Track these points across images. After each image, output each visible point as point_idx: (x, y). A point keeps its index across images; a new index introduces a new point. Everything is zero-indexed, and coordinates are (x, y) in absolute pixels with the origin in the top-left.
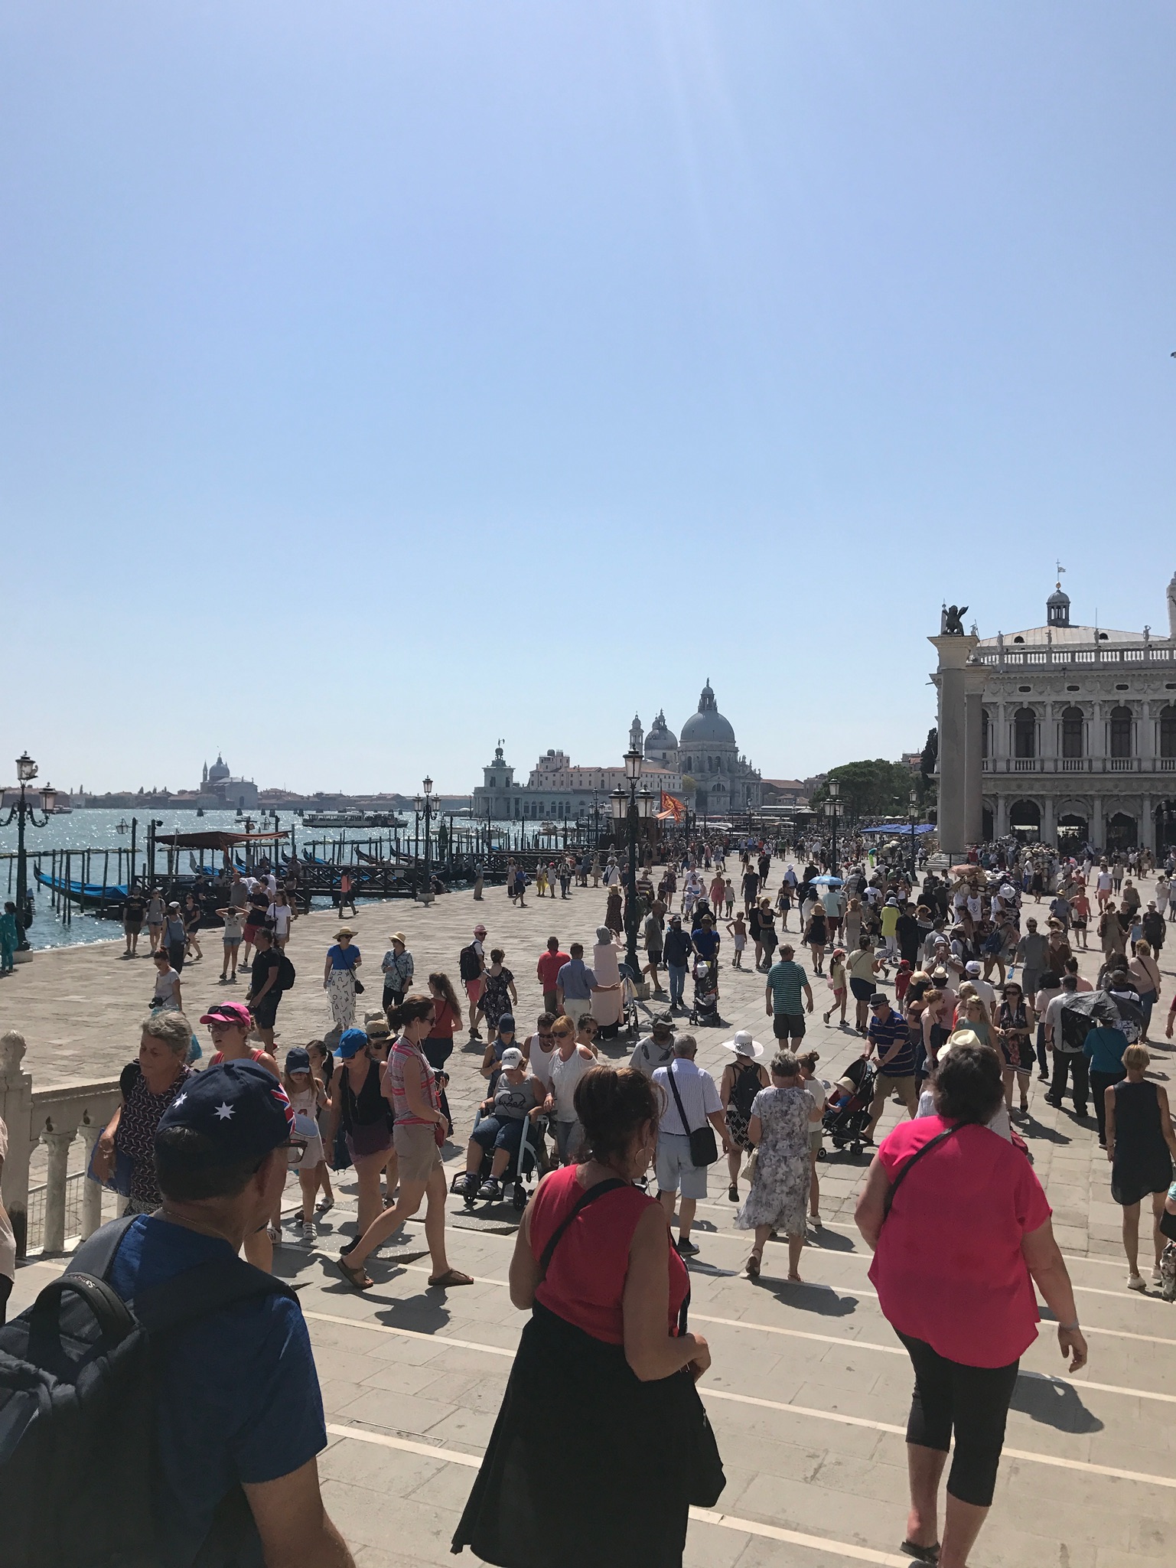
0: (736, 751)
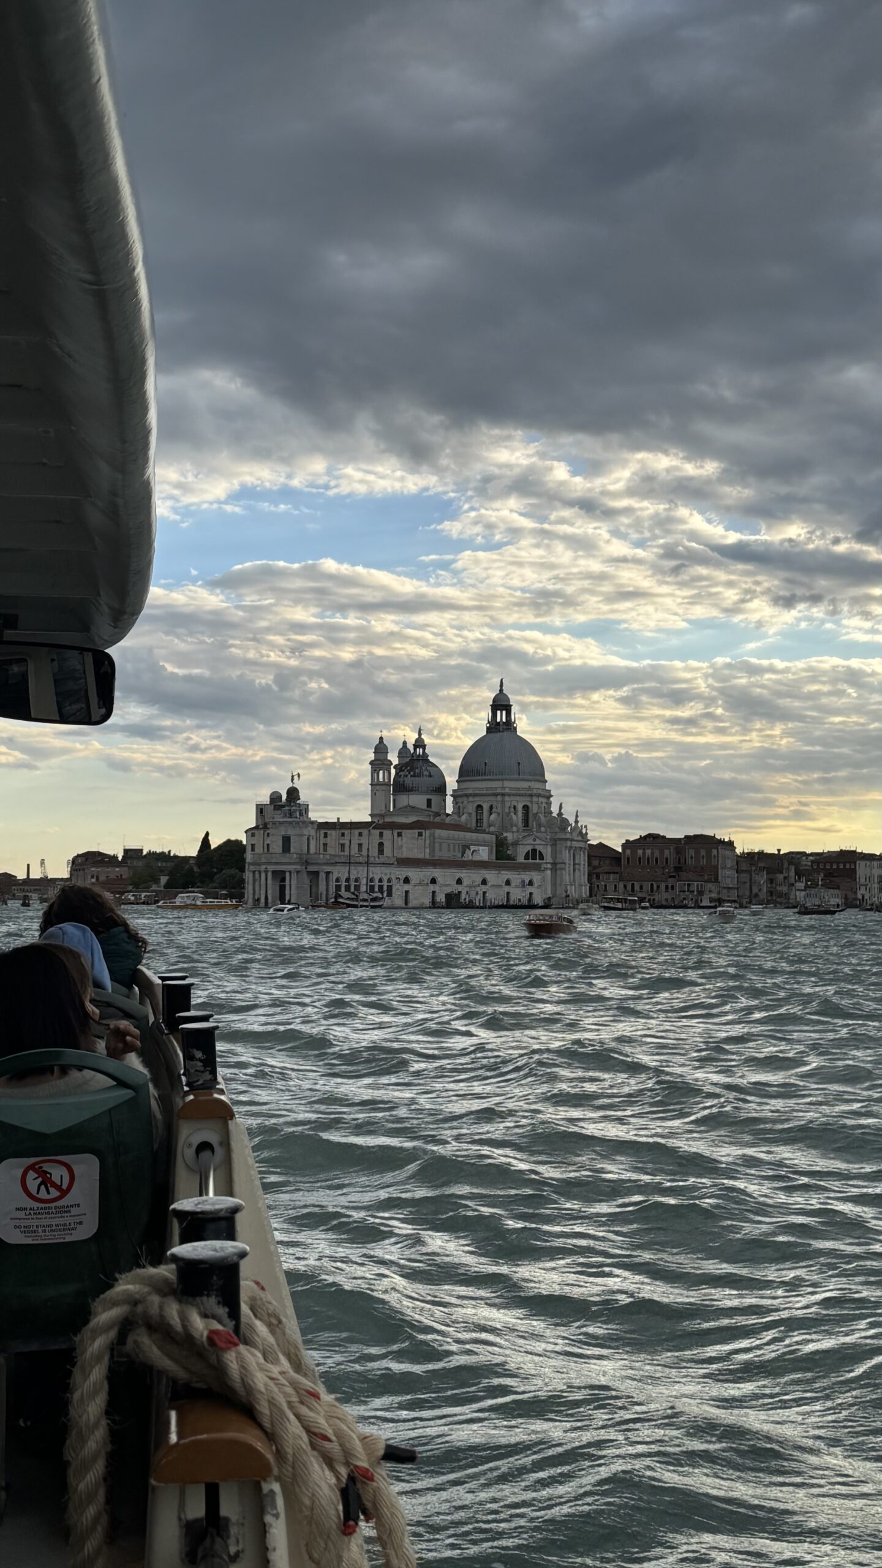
0: (548, 796)
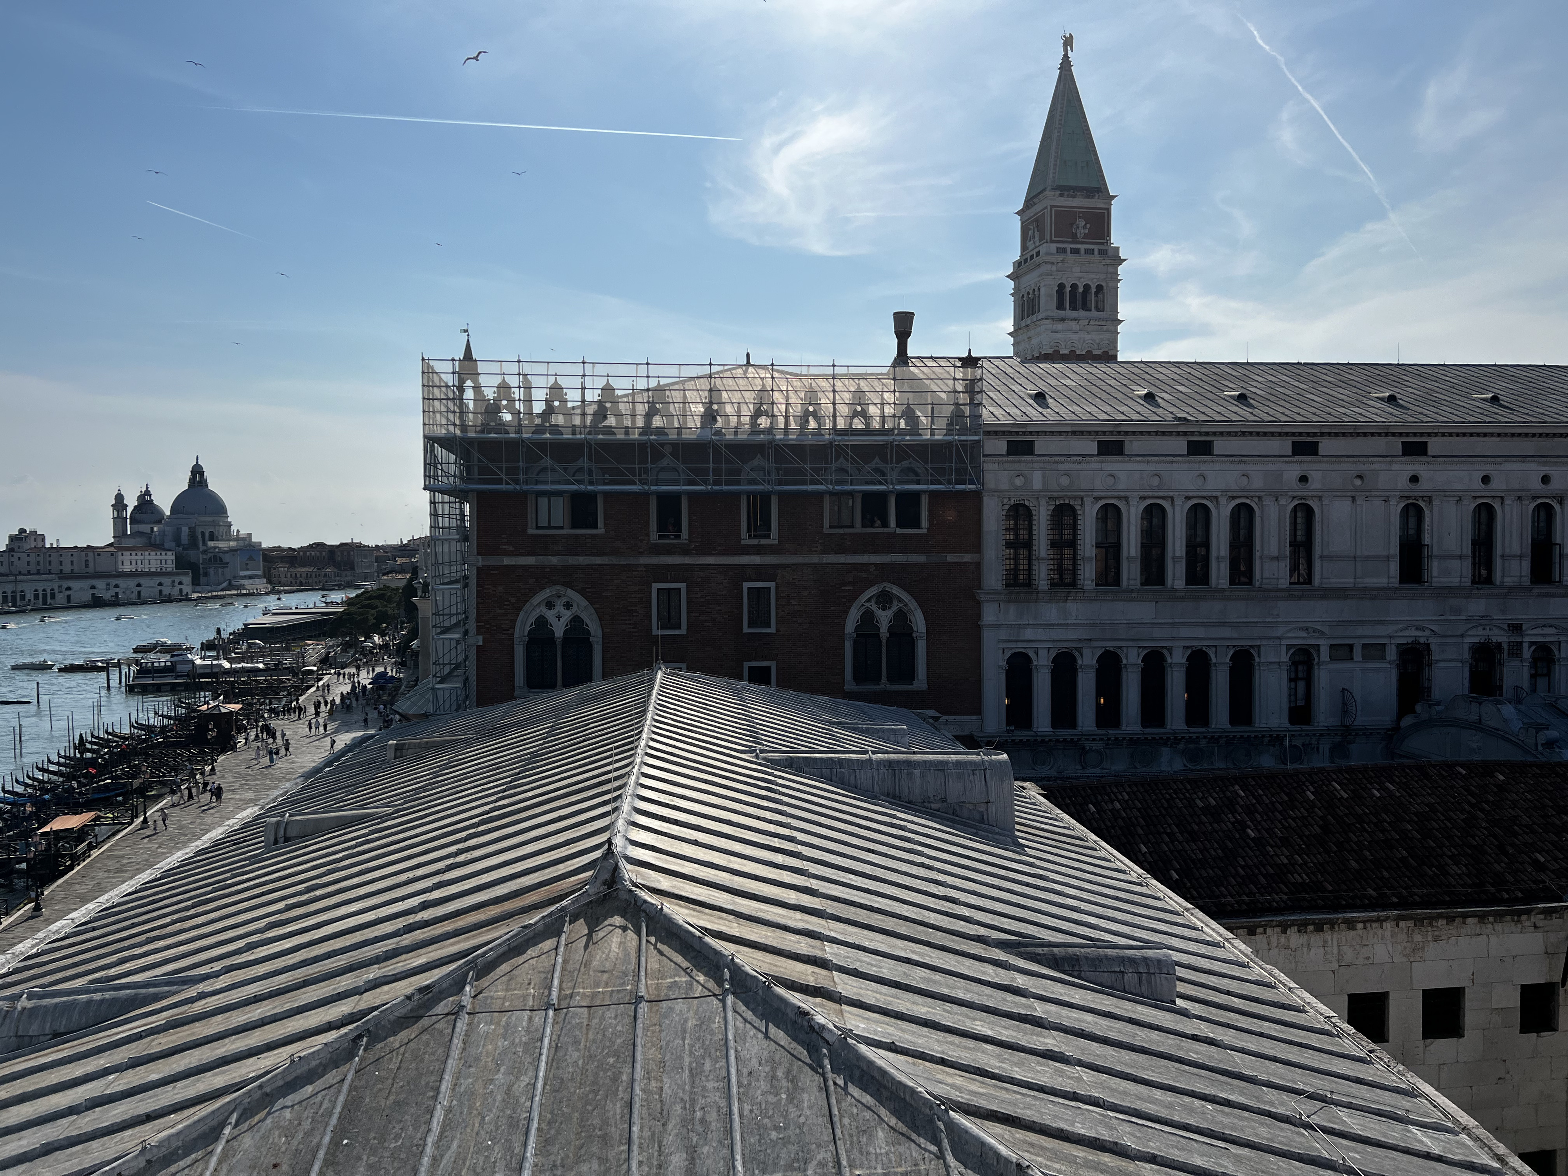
0: (229, 525)
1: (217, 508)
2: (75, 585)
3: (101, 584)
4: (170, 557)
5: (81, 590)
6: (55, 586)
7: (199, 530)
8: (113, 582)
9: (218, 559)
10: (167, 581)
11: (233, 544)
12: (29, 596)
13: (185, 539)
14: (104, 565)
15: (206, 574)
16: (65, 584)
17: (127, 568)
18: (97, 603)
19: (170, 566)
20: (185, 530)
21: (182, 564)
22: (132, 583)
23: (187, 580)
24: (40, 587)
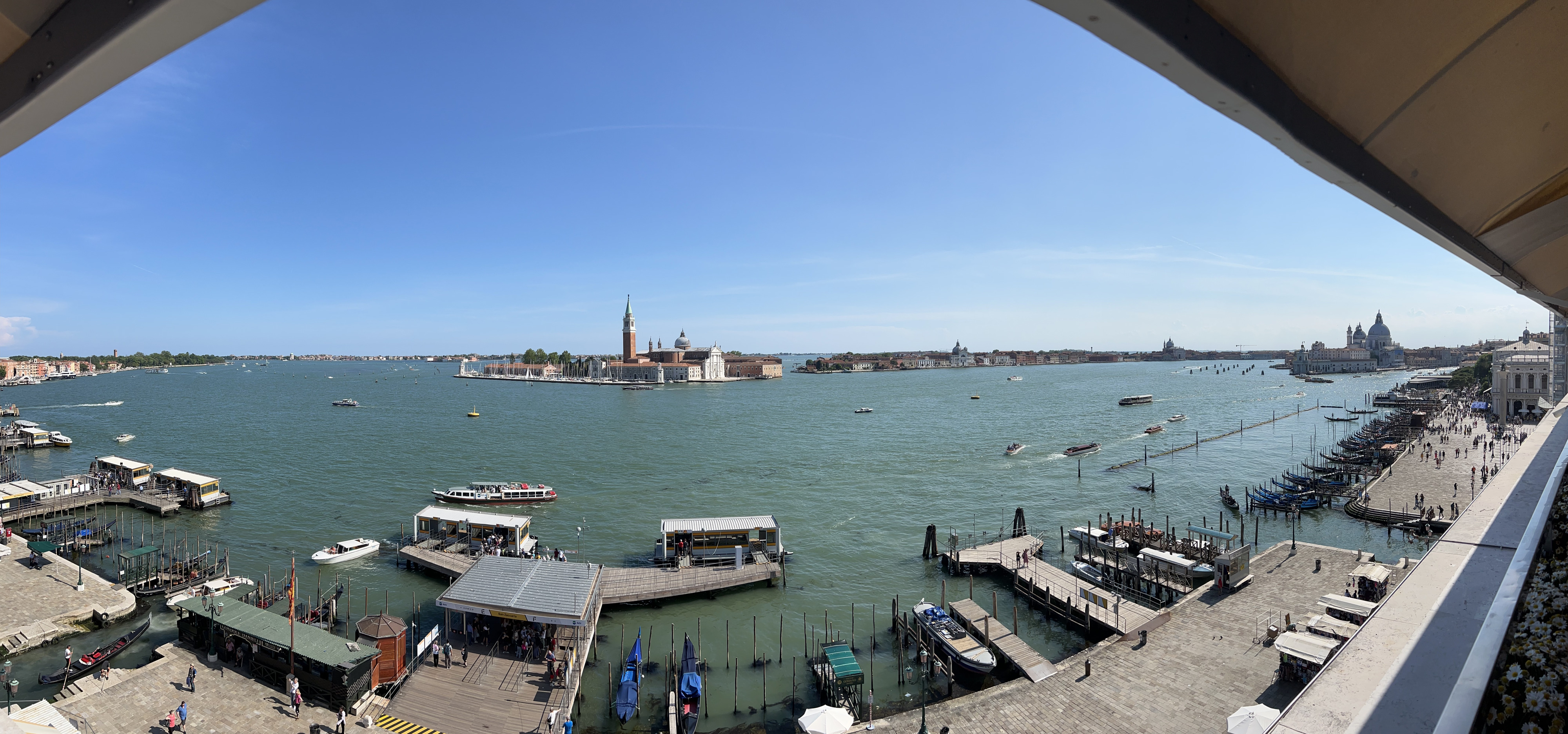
0: (1392, 339)
1: (1386, 332)
2: (1336, 364)
3: (1345, 364)
4: (1368, 353)
5: (1338, 366)
6: (1330, 364)
7: (1379, 342)
8: (1349, 363)
9: (1386, 354)
10: (1368, 363)
11: (1392, 348)
12: (1321, 368)
13: (1374, 345)
14: (1345, 356)
15: (1381, 361)
16: (1333, 363)
17: (1353, 358)
18: (1344, 372)
19: (1368, 357)
20: (1374, 342)
21: (1373, 356)
22: (1356, 363)
23: (1375, 363)
24: (1325, 364)
